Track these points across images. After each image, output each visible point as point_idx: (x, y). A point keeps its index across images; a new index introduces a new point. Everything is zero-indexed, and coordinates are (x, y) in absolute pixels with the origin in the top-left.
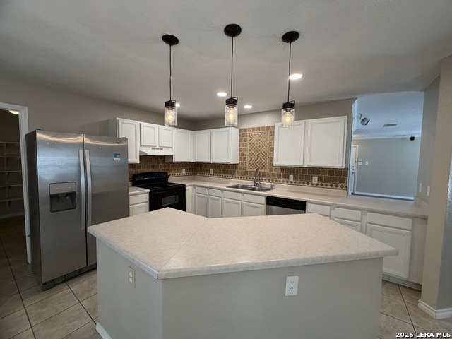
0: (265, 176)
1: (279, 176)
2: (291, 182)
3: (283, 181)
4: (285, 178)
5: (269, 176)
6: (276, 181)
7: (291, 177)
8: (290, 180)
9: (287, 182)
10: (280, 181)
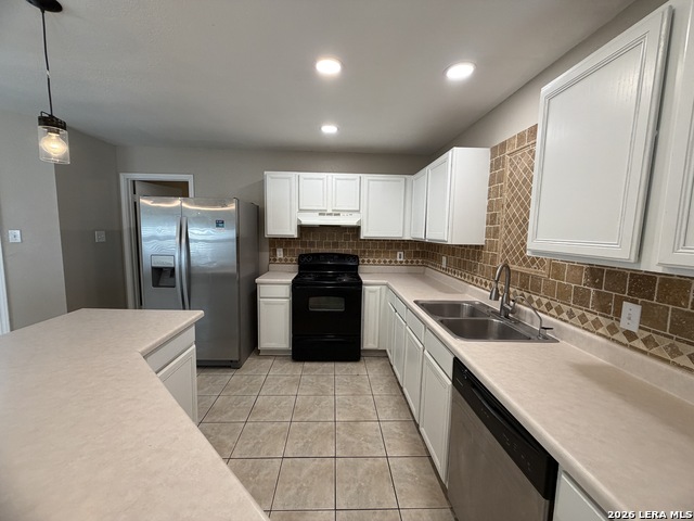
0: (537, 290)
1: (581, 299)
2: (630, 335)
3: (596, 324)
4: (604, 310)
5: (549, 292)
6: (571, 315)
7: (631, 314)
8: (624, 324)
9: (613, 329)
10: (583, 319)
